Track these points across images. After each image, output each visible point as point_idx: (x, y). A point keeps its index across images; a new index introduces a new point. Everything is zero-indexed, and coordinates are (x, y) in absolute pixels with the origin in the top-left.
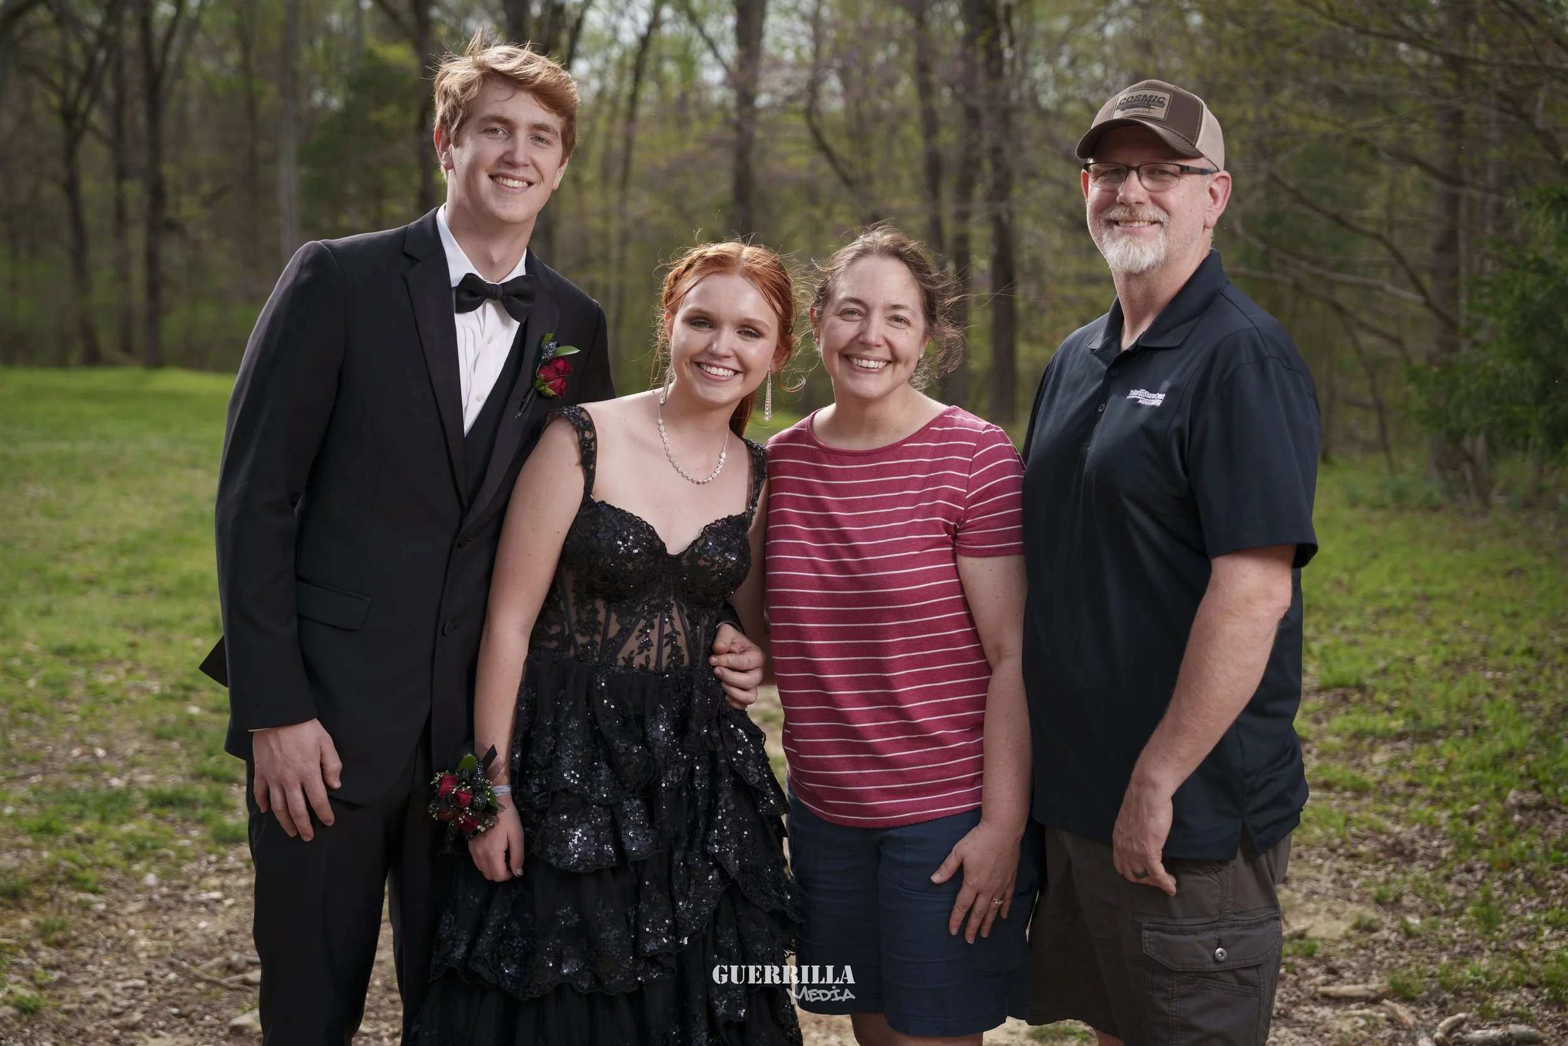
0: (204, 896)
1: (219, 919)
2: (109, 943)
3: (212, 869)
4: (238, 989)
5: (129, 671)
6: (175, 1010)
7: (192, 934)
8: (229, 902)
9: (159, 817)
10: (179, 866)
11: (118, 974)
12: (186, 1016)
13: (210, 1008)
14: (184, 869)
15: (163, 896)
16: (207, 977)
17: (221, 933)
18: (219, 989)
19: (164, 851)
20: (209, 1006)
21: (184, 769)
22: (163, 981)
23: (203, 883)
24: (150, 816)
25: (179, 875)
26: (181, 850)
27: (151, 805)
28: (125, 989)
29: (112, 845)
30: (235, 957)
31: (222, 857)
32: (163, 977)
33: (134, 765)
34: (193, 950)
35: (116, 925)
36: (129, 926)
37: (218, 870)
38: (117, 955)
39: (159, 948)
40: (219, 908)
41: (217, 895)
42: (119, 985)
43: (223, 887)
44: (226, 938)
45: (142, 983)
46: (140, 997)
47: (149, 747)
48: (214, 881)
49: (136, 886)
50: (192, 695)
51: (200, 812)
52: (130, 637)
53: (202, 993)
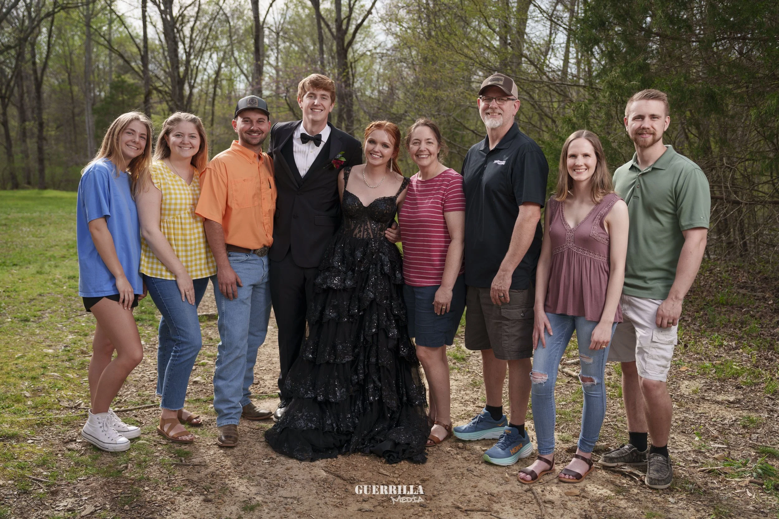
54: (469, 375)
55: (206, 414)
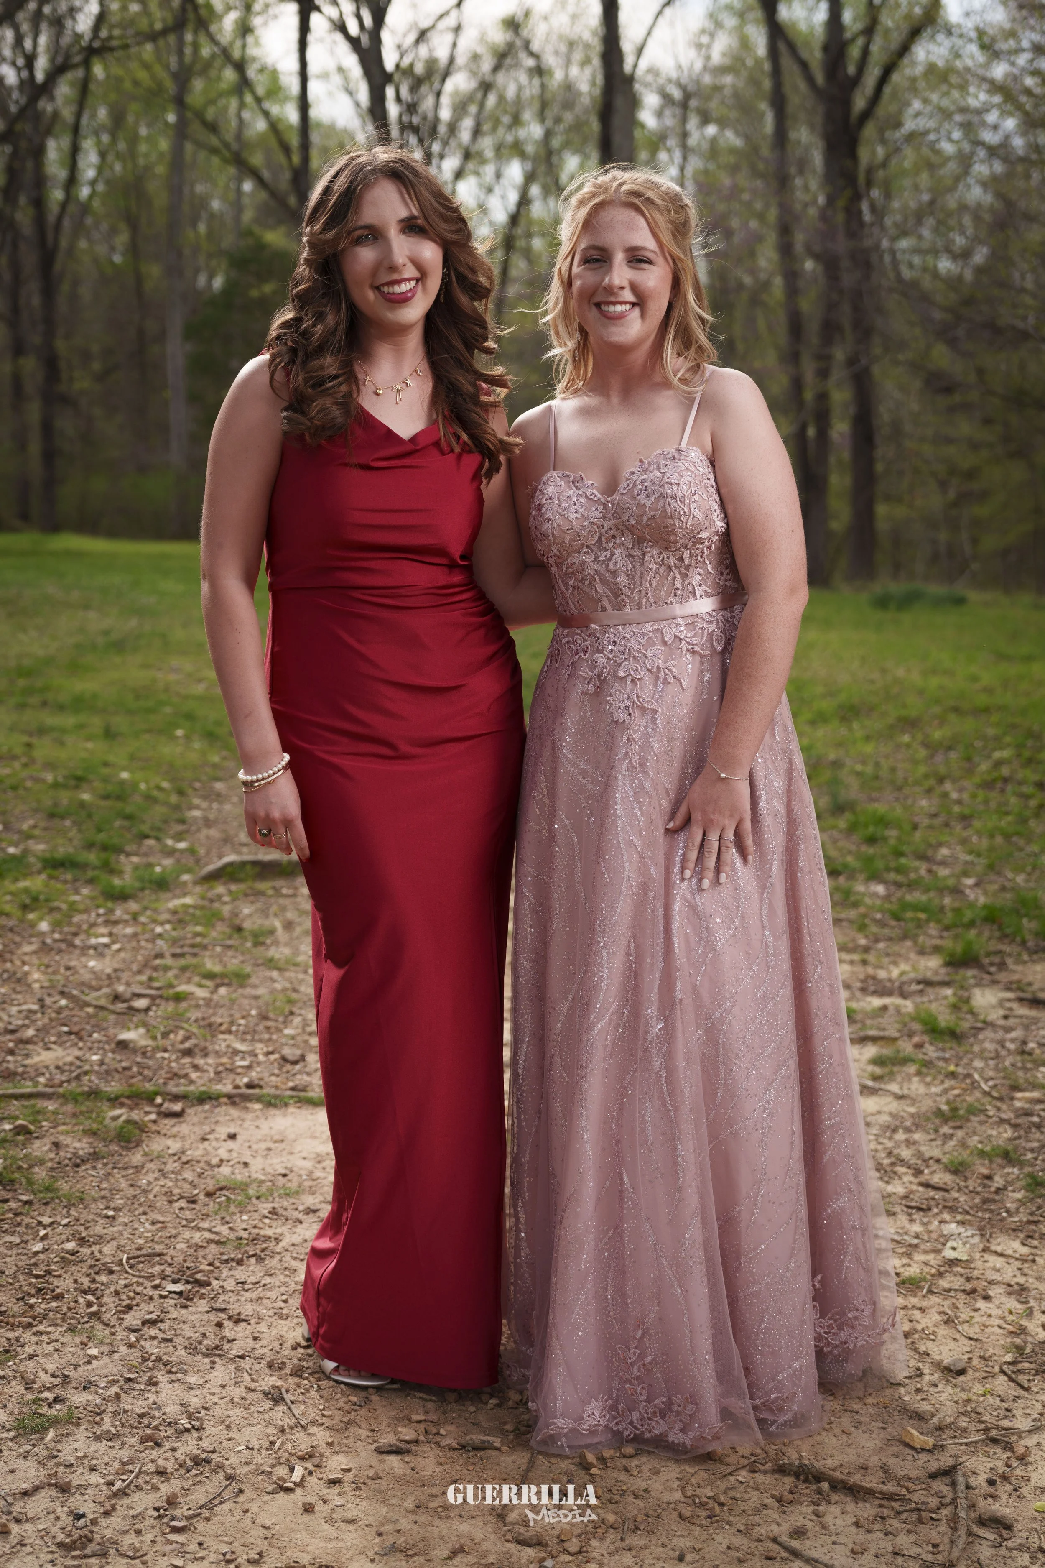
0: (93, 941)
1: (107, 960)
2: (5, 976)
3: (100, 920)
4: (124, 1014)
5: (25, 765)
6: (66, 1029)
7: (82, 971)
8: (116, 947)
9: (51, 877)
10: (71, 917)
11: (13, 1000)
12: (76, 1034)
13: (98, 1028)
14: (76, 919)
15: (55, 941)
16: (95, 1002)
17: (108, 970)
18: (105, 1013)
19: (56, 904)
20: (97, 1026)
21: (76, 842)
22: (56, 1006)
23: (92, 931)
24: (43, 877)
25: (70, 924)
26: (72, 906)
27: (45, 868)
28: (20, 1012)
29: (8, 898)
30: (121, 988)
31: (111, 911)
32: (55, 1002)
33: (29, 837)
34: (83, 984)
35: (12, 961)
36: (24, 963)
37: (107, 923)
38: (13, 985)
39: (51, 981)
40: (107, 951)
41: (105, 940)
42: (14, 1010)
43: (110, 935)
44: (113, 975)
45: (35, 1007)
46: (34, 1018)
47: (43, 824)
48: (103, 930)
49: (30, 931)
50: (84, 785)
51: (90, 874)
52: (25, 739)
53: (89, 1016)
54: (947, 1084)
55: (94, 1134)
